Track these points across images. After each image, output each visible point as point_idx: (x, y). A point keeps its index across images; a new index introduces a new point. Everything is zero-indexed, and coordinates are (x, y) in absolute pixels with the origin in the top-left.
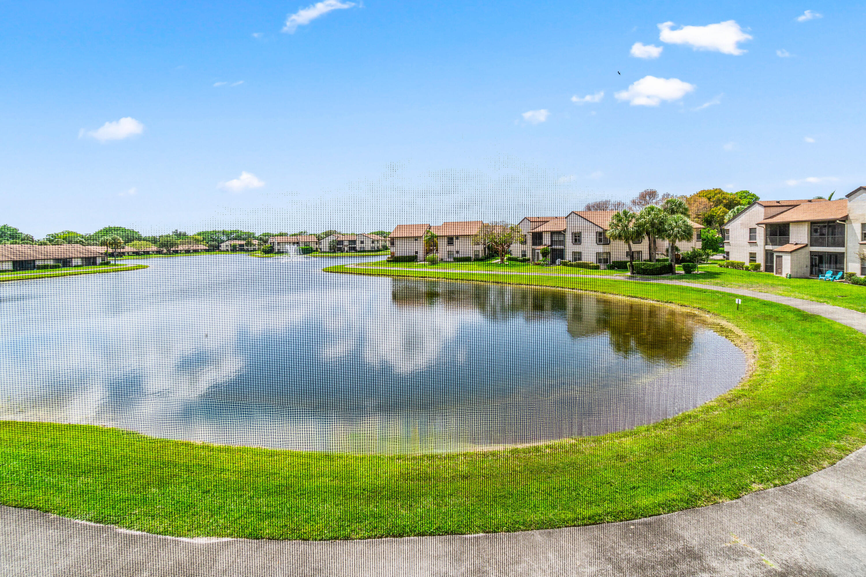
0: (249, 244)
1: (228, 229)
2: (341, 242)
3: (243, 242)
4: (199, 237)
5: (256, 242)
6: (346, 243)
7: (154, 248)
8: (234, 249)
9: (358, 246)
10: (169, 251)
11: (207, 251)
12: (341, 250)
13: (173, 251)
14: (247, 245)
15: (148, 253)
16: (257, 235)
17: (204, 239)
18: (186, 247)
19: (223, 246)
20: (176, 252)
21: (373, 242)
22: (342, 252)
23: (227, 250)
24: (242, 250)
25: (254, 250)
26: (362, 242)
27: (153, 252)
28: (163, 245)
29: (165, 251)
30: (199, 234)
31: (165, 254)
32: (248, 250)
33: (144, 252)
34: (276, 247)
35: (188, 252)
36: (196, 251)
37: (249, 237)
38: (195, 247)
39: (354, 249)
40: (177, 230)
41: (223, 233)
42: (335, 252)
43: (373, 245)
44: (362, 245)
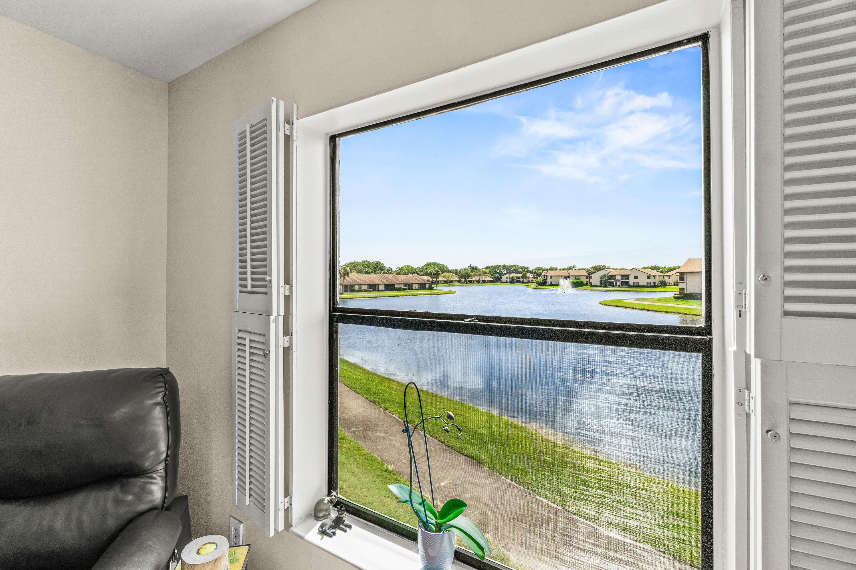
0: (524, 277)
1: (508, 263)
2: (613, 277)
3: (519, 275)
4: (485, 270)
5: (529, 275)
6: (618, 278)
7: (457, 279)
8: (512, 281)
9: (632, 281)
10: (466, 281)
11: (492, 281)
12: (613, 285)
13: (469, 281)
14: (523, 277)
15: (452, 282)
16: (530, 269)
17: (490, 272)
18: (477, 278)
19: (504, 278)
20: (471, 282)
21: (649, 277)
23: (507, 282)
24: (519, 282)
25: (529, 282)
26: (636, 277)
27: (456, 281)
28: (462, 276)
29: (463, 281)
30: (486, 268)
31: (463, 283)
32: (523, 282)
33: (450, 281)
34: (549, 280)
35: (478, 282)
36: (484, 282)
37: (525, 270)
38: (484, 279)
39: (627, 284)
40: (471, 265)
41: (504, 267)
42: (606, 286)
43: (649, 280)
44: (636, 280)
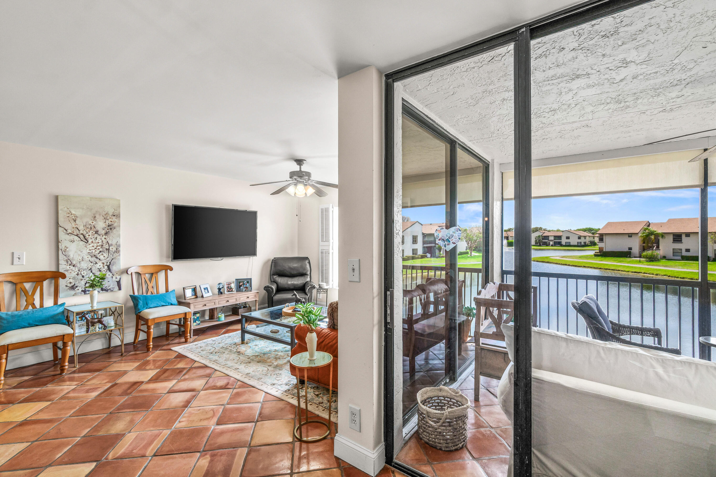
2: (547, 237)
6: (552, 238)
9: (564, 241)
21: (579, 238)
22: (547, 245)
26: (568, 238)
39: (560, 244)
42: (540, 245)
43: (579, 241)
44: (568, 241)
